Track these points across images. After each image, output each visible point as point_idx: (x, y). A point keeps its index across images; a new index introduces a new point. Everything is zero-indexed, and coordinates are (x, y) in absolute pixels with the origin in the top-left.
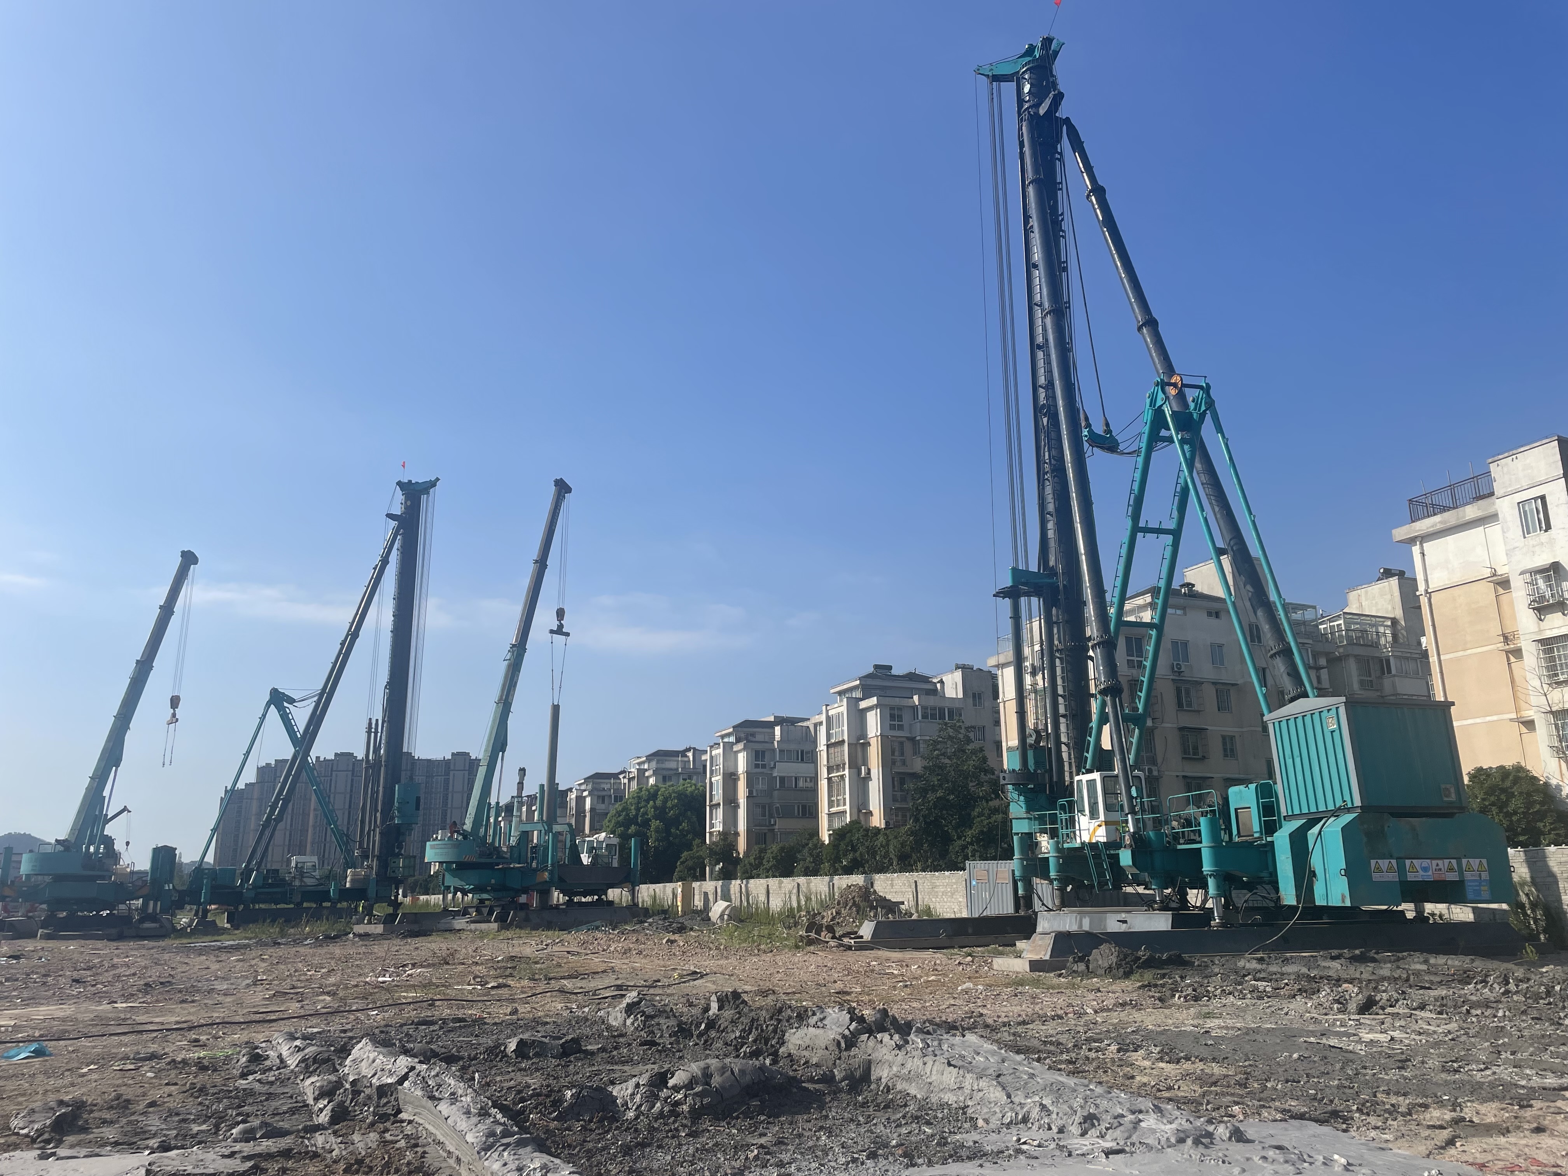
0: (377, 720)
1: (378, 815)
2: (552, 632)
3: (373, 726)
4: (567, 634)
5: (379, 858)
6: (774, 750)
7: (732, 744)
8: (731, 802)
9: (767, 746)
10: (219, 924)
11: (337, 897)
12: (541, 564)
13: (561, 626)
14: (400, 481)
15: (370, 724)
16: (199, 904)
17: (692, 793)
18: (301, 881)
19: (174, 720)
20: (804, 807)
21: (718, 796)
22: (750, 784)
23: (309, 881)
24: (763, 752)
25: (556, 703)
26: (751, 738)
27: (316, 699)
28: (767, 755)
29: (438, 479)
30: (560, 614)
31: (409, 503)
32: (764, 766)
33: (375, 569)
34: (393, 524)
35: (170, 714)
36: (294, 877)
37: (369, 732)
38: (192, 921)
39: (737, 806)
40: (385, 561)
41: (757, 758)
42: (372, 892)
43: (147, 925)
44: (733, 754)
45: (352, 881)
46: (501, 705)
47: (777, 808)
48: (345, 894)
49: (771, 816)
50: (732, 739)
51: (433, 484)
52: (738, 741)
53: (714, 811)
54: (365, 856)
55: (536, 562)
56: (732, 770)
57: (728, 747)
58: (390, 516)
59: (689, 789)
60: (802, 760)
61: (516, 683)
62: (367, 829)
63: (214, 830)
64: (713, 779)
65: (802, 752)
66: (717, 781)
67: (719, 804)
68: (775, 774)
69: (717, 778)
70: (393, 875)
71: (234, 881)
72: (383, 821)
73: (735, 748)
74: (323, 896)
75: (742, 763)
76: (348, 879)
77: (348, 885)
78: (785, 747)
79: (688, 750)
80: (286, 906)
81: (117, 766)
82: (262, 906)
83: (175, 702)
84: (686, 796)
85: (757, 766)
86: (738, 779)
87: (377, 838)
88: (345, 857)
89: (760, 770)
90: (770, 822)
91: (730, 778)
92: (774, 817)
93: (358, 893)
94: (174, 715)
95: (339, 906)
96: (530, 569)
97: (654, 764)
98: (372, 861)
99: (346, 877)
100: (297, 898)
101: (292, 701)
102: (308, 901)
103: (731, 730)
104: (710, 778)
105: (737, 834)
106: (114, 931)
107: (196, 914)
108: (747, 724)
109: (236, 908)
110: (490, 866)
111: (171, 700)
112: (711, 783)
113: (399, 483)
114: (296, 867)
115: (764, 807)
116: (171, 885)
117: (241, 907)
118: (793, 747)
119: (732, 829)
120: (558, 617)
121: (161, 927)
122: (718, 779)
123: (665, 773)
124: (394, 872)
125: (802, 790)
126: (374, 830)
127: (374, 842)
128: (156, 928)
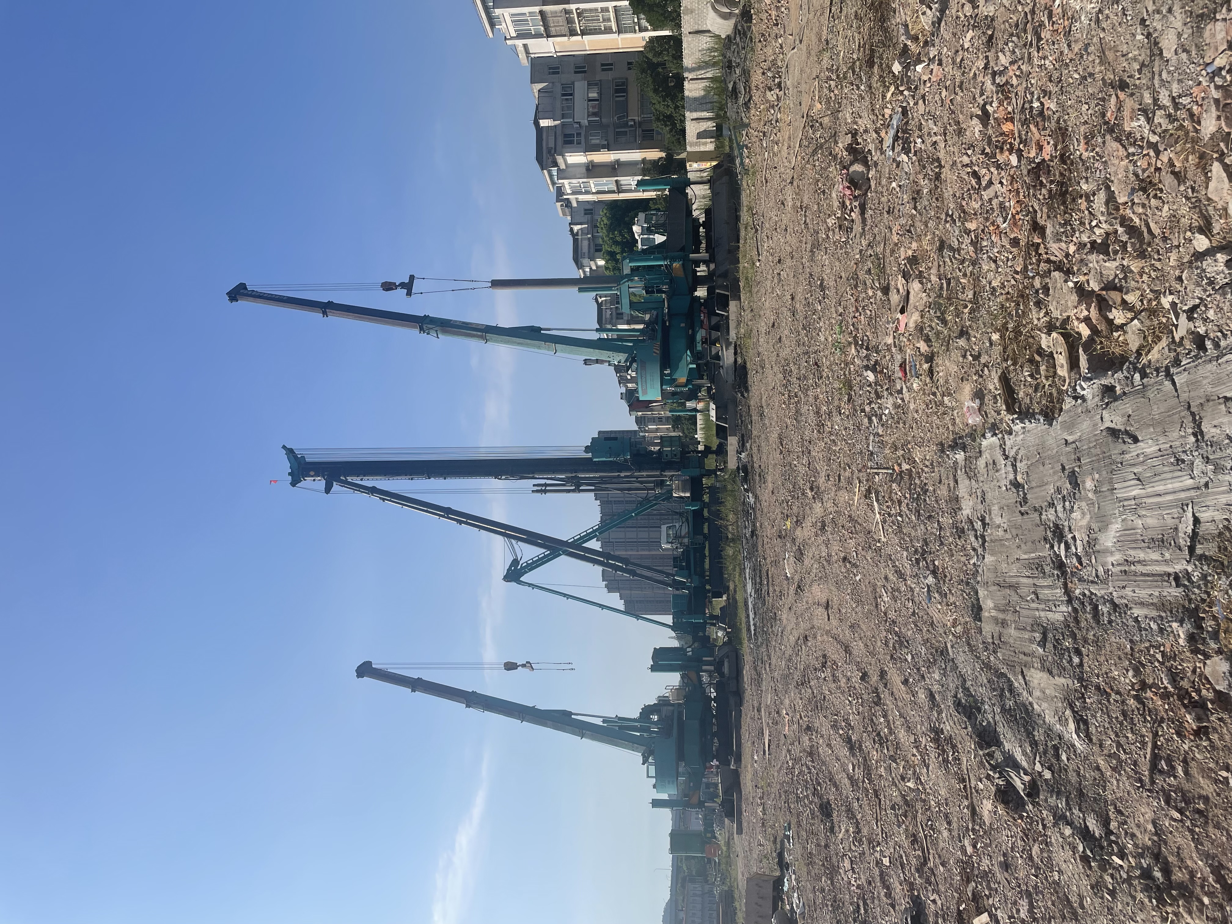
0: (534, 485)
1: (622, 475)
2: (409, 294)
3: (539, 488)
4: (412, 278)
5: (663, 470)
6: (563, 125)
7: (559, 170)
8: (614, 169)
9: (559, 132)
10: (724, 604)
11: (699, 503)
12: (326, 308)
13: (402, 285)
14: (291, 484)
15: (537, 491)
16: (705, 623)
17: (608, 219)
18: (684, 537)
19: (528, 665)
20: (617, 91)
21: (608, 183)
22: (596, 148)
23: (684, 531)
24: (566, 136)
25: (490, 285)
26: (553, 152)
27: (514, 542)
28: (568, 132)
29: (284, 447)
30: (388, 287)
31: (312, 473)
32: (579, 134)
33: (384, 500)
34: (336, 487)
35: (524, 669)
36: (681, 544)
37: (545, 491)
38: (720, 628)
39: (618, 162)
40: (373, 491)
41: (571, 142)
42: (696, 472)
43: (726, 669)
44: (570, 169)
45: (684, 491)
46: (489, 336)
47: (619, 118)
48: (696, 495)
49: (626, 125)
50: (554, 170)
51: (290, 452)
52: (555, 164)
53: (624, 188)
54: (661, 484)
55: (325, 313)
56: (584, 170)
57: (562, 175)
58: (328, 490)
59: (606, 221)
60: (571, 95)
61: (464, 323)
62: (638, 485)
63: (638, 617)
64: (594, 191)
65: (563, 95)
66: (596, 185)
67: (617, 181)
68: (585, 122)
69: (592, 186)
70: (679, 456)
71: (682, 596)
72: (628, 469)
73: (563, 166)
74: (697, 514)
75: (576, 158)
76: (683, 495)
77: (688, 495)
78: (559, 113)
79: (571, 230)
80: (707, 549)
81: (571, 713)
82: (707, 566)
83: (510, 666)
84: (611, 224)
85: (579, 143)
86: (592, 162)
87: (645, 474)
88: (663, 500)
89: (583, 139)
90: (631, 126)
91: (592, 170)
92: (627, 122)
93: (695, 486)
94: (524, 666)
95: (707, 500)
96: (335, 320)
97: (585, 261)
98: (666, 476)
99: (681, 497)
100: (700, 538)
101: (515, 562)
102: (702, 529)
103: (545, 171)
104: (593, 193)
105: (644, 161)
106: (732, 701)
107: (714, 625)
108: (539, 159)
109: (709, 591)
110: (666, 332)
111: (508, 670)
112: (598, 192)
113: (293, 484)
114: (672, 543)
115: (618, 134)
116: (688, 650)
117: (708, 587)
118: (558, 104)
119: (639, 166)
120: (391, 289)
121: (728, 657)
122: (593, 184)
123: (592, 250)
124: (675, 455)
125: (600, 94)
126: (637, 478)
127: (648, 476)
128: (729, 662)
